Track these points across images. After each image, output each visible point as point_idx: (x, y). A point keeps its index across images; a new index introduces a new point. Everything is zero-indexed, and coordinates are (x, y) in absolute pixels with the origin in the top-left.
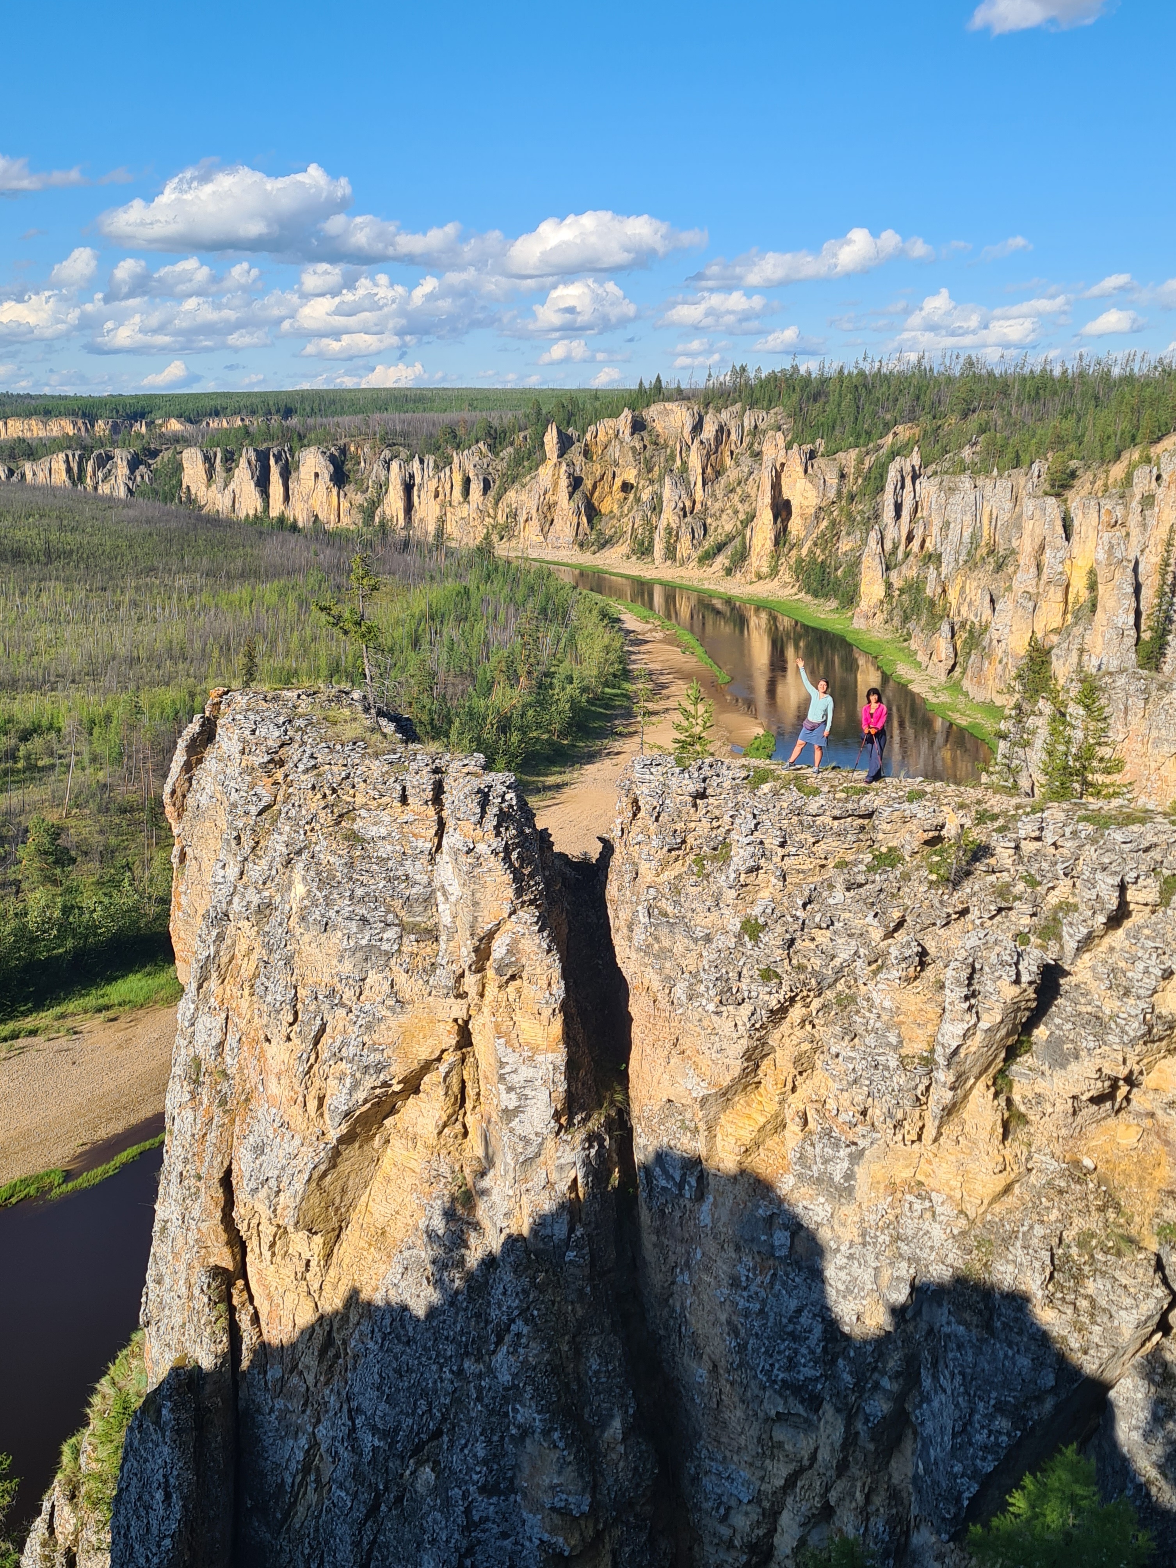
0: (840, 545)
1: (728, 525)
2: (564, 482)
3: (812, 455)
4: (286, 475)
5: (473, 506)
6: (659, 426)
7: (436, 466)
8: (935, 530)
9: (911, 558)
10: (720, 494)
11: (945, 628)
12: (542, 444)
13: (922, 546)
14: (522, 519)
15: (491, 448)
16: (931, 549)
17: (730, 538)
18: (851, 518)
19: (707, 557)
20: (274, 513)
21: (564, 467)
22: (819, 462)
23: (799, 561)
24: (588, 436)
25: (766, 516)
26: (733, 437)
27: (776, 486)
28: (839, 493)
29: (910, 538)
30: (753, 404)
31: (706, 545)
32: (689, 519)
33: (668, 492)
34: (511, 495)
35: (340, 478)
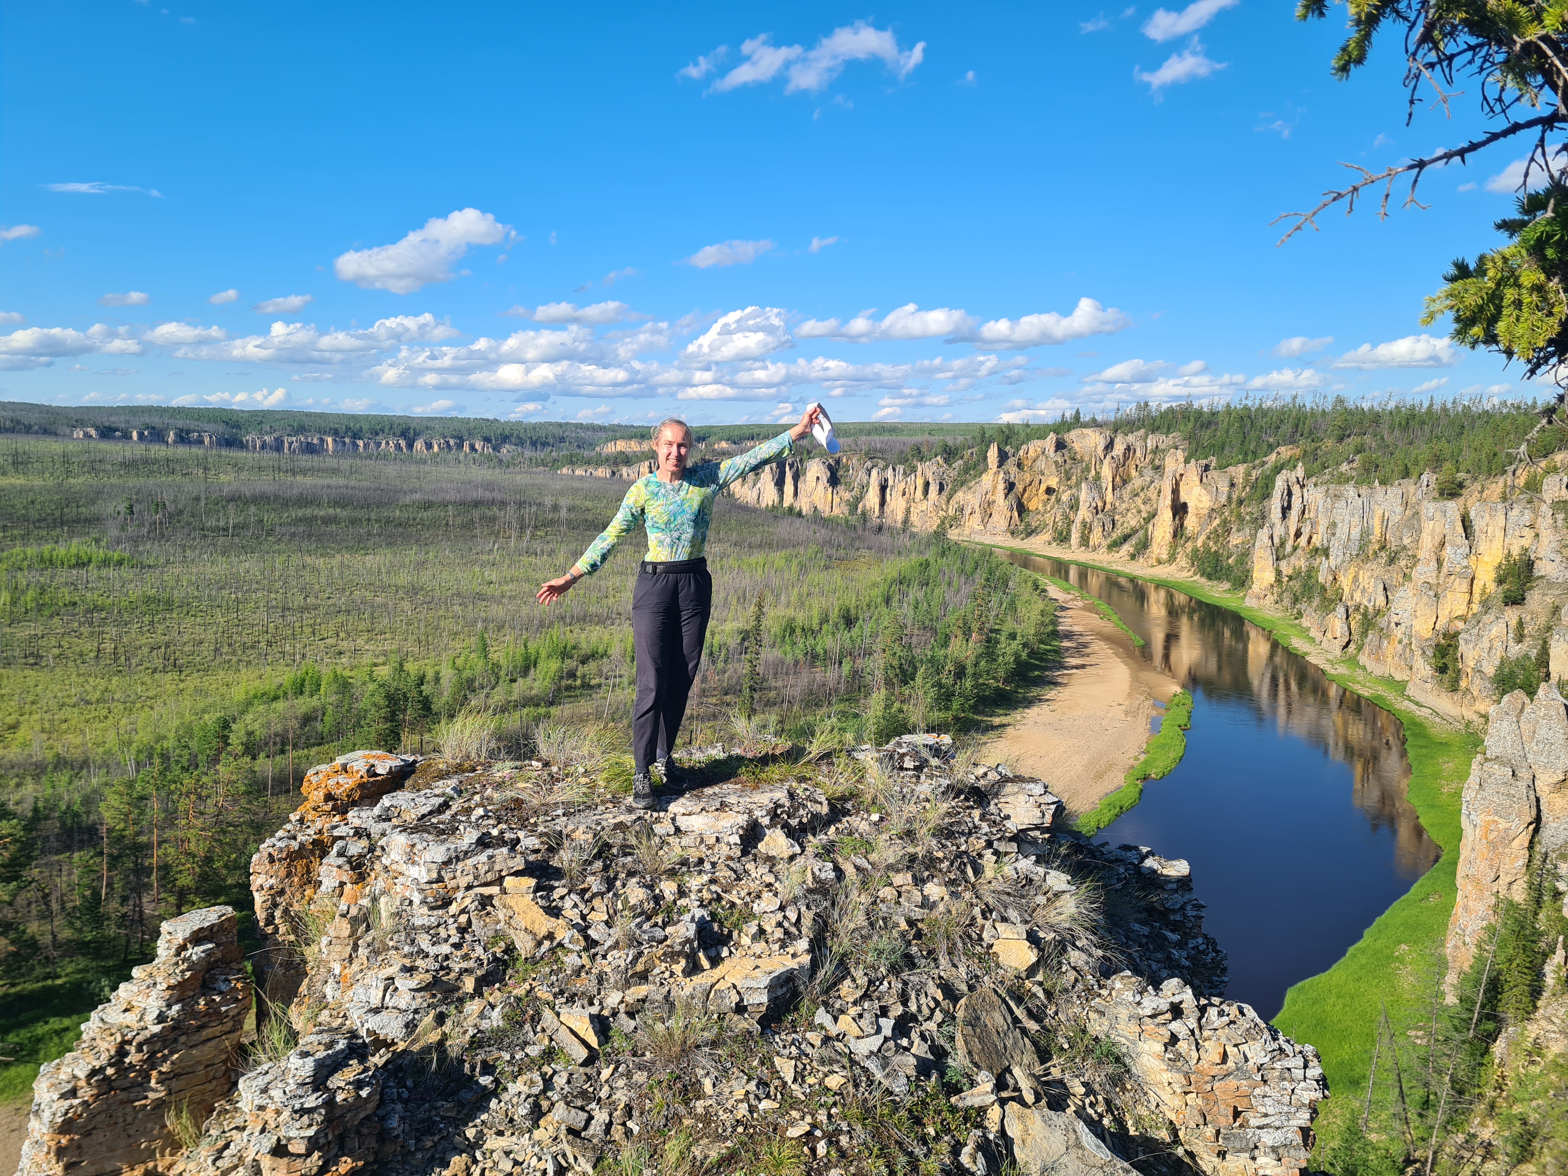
0: (1231, 538)
1: (1133, 521)
2: (1001, 486)
3: (1207, 468)
4: (796, 478)
5: (931, 502)
6: (1076, 446)
7: (905, 473)
8: (1321, 529)
9: (1299, 551)
10: (1126, 497)
11: (1341, 610)
12: (985, 458)
13: (1309, 542)
14: (967, 512)
15: (946, 460)
16: (1318, 545)
17: (1134, 531)
18: (1240, 518)
19: (1115, 545)
20: (786, 504)
21: (1002, 475)
22: (1212, 473)
23: (1195, 550)
24: (1021, 453)
25: (1166, 515)
26: (1138, 454)
27: (1175, 492)
28: (1229, 498)
29: (1298, 534)
30: (1155, 429)
31: (1114, 536)
32: (1100, 516)
33: (1084, 495)
34: (960, 495)
35: (834, 481)
